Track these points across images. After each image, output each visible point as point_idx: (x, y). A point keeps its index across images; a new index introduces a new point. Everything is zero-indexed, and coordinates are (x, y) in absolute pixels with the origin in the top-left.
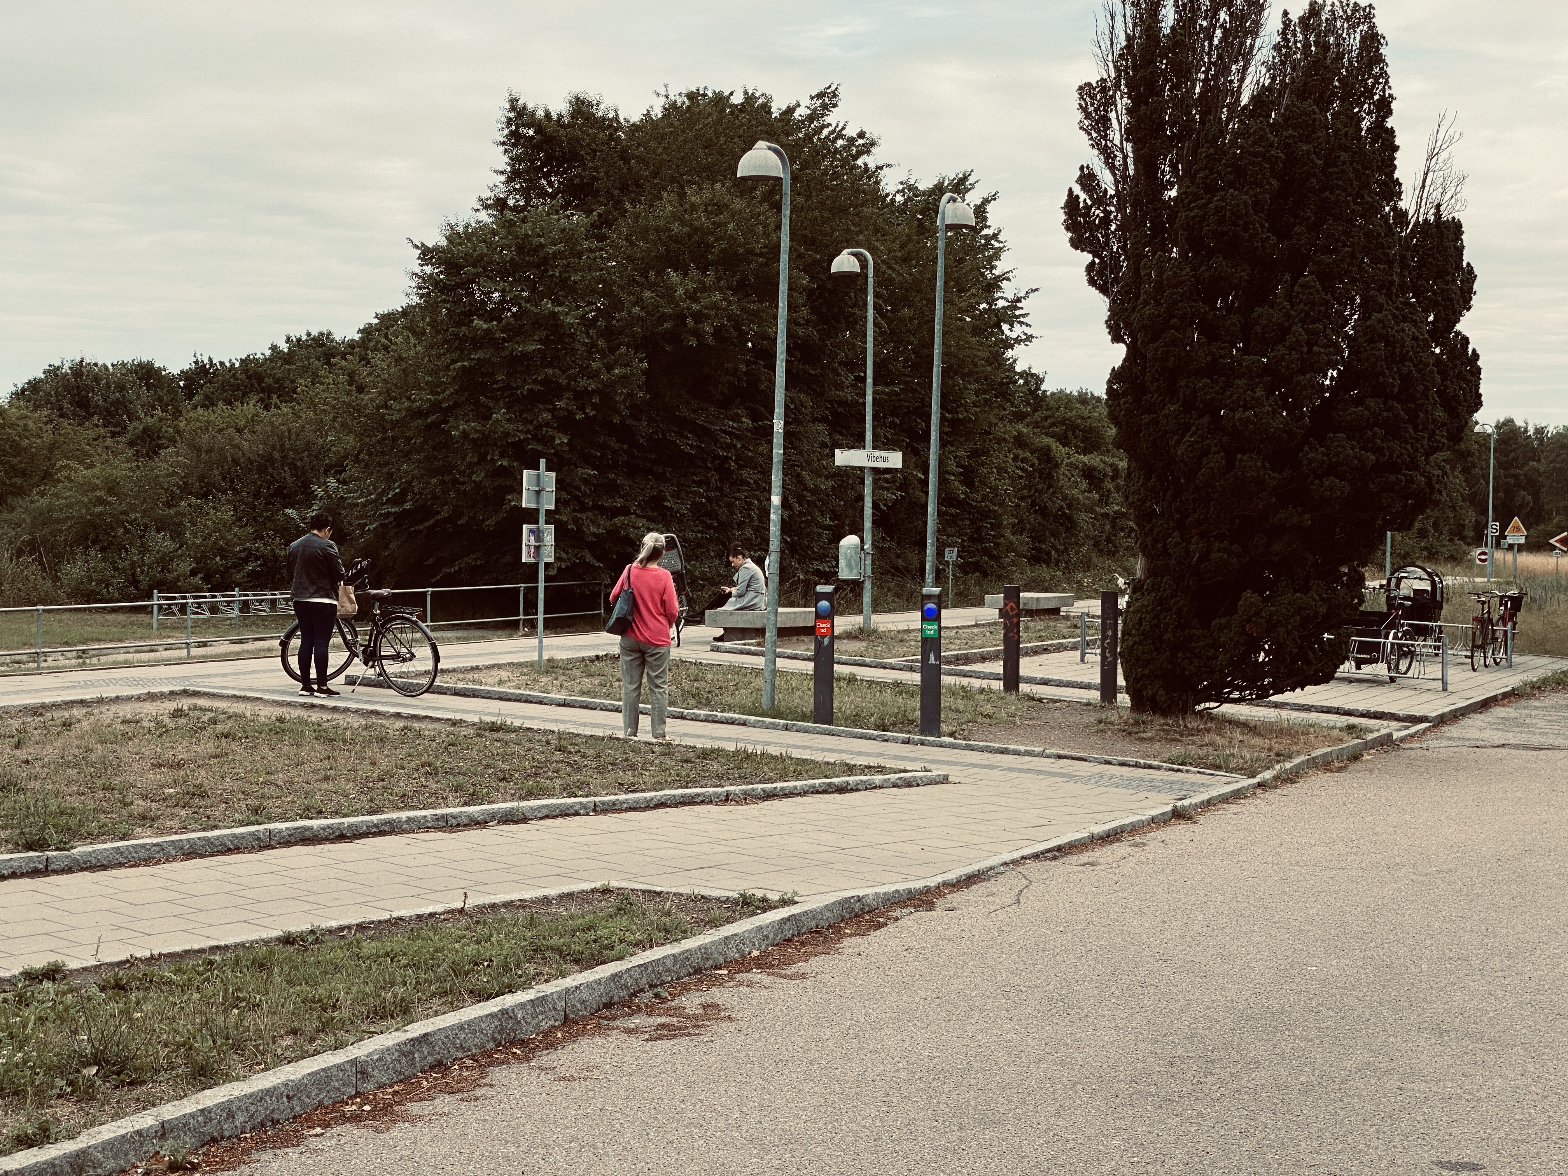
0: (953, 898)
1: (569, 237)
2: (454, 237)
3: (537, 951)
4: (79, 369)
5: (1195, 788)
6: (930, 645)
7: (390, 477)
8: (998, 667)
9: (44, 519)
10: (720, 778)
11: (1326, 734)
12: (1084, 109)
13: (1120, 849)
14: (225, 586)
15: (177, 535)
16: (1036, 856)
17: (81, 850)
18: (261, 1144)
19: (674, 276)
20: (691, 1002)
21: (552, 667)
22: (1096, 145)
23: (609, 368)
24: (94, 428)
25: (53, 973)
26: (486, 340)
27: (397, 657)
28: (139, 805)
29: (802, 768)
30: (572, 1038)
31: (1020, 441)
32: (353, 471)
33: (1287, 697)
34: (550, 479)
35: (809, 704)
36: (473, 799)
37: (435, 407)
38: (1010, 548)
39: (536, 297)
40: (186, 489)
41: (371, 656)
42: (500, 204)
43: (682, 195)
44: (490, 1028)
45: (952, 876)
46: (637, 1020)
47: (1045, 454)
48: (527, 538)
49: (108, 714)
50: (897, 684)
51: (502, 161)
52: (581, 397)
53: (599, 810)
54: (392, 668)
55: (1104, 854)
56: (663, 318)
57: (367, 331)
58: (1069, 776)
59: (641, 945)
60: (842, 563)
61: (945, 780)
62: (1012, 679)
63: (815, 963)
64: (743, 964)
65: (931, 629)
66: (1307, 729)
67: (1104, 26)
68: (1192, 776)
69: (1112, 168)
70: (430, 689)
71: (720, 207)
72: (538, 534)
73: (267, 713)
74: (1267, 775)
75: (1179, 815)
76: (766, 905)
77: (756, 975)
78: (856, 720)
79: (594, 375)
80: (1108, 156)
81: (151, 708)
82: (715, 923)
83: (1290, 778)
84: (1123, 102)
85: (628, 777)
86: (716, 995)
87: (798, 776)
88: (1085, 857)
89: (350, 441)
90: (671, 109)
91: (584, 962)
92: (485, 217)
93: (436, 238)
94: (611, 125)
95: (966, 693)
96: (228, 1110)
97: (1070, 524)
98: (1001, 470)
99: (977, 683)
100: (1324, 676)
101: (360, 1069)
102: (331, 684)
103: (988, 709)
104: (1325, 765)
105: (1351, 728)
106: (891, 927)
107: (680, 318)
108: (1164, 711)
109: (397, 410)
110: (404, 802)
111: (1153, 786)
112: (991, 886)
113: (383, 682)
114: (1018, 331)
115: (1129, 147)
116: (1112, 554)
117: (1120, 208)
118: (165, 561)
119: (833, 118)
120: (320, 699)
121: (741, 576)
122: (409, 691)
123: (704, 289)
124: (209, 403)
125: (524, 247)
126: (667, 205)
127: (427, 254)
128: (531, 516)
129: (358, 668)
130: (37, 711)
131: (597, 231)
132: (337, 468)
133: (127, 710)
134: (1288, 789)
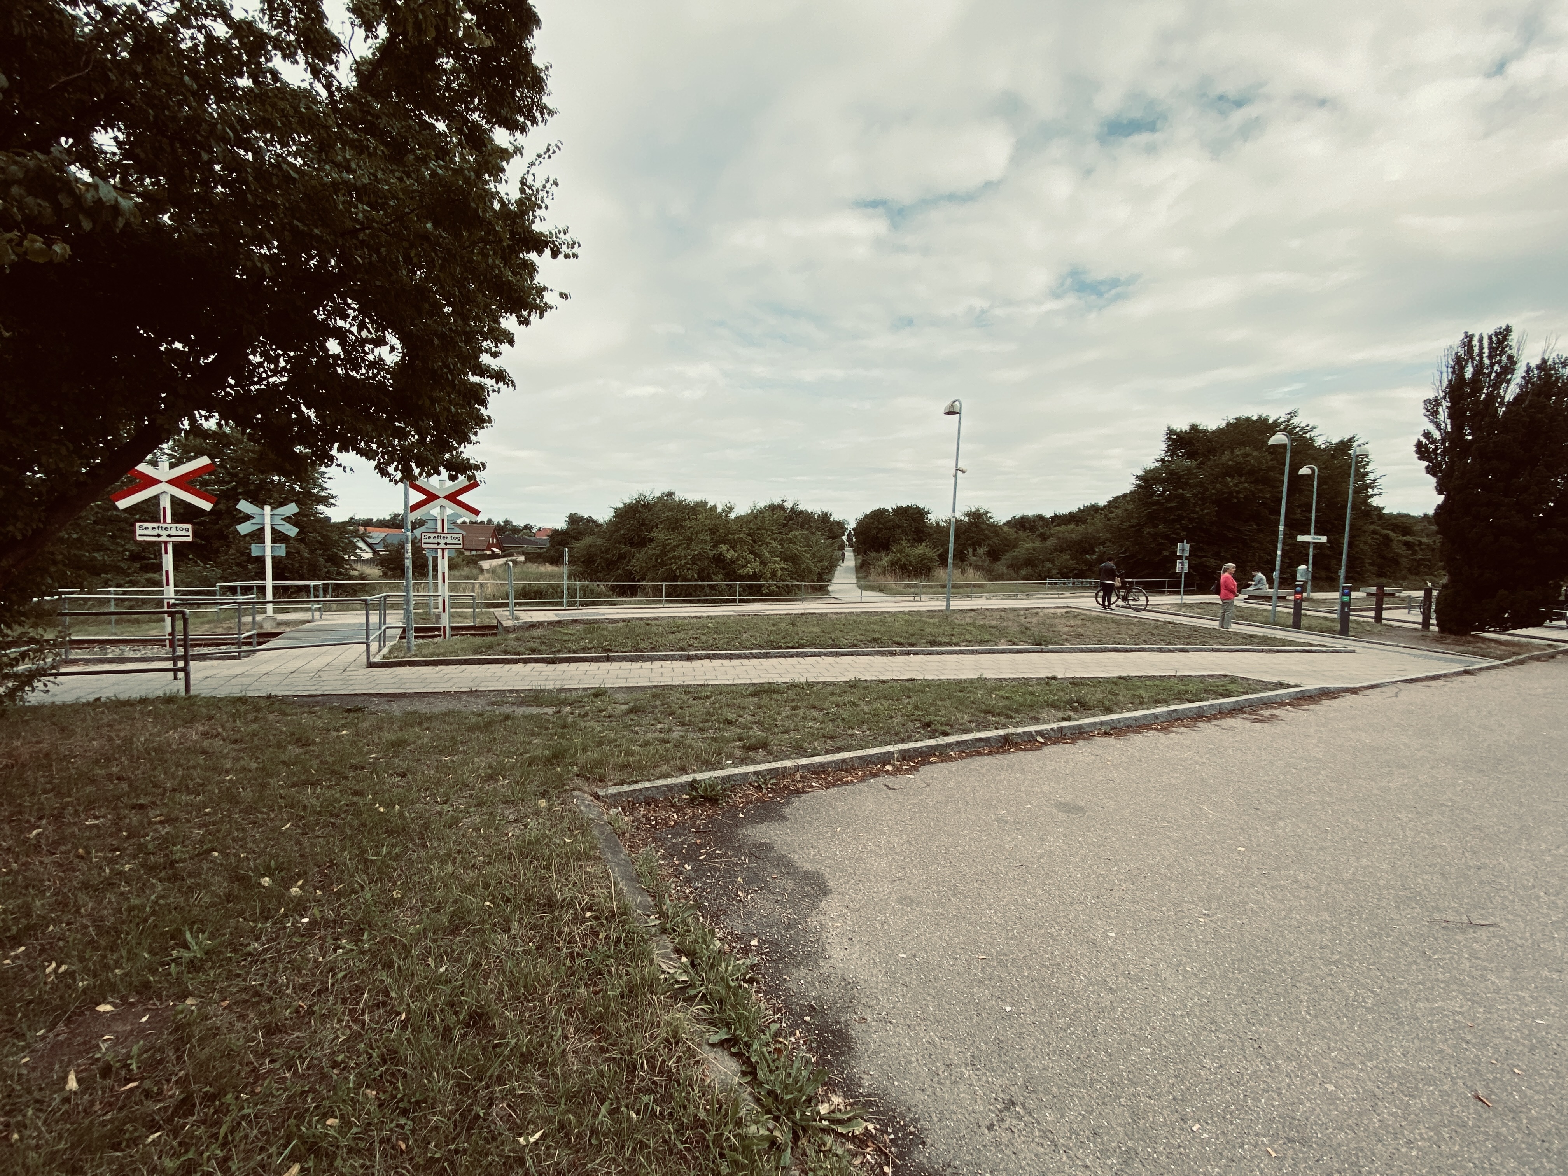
0: (1367, 692)
1: (1189, 469)
2: (1146, 472)
3: (1206, 691)
4: (1022, 517)
5: (1473, 663)
6: (1345, 605)
7: (1121, 546)
8: (1372, 614)
9: (1015, 558)
10: (1259, 644)
11: (1538, 647)
12: (1427, 409)
13: (1441, 682)
14: (1068, 578)
15: (1053, 562)
16: (1401, 681)
17: (1051, 647)
18: (1129, 732)
19: (1229, 479)
20: (1266, 713)
21: (1185, 605)
22: (1432, 421)
23: (1202, 510)
24: (1027, 533)
25: (1054, 678)
26: (1157, 503)
27: (1134, 600)
28: (1064, 637)
29: (1291, 643)
30: (1222, 718)
31: (1374, 532)
32: (1108, 544)
33: (1518, 631)
34: (1187, 546)
35: (1291, 622)
36: (1169, 643)
37: (1138, 524)
38: (1368, 571)
39: (1176, 489)
40: (1056, 550)
41: (1125, 599)
42: (1162, 460)
43: (1232, 452)
44: (1195, 711)
45: (1365, 684)
46: (1246, 716)
47: (1387, 537)
48: (1178, 565)
49: (1047, 611)
50: (1325, 617)
51: (1164, 446)
52: (1191, 520)
53: (1214, 650)
54: (1131, 603)
55: (1433, 683)
56: (1224, 493)
57: (1109, 503)
58: (1411, 655)
59: (1244, 693)
60: (1299, 575)
61: (1353, 652)
62: (1378, 618)
63: (1312, 707)
64: (1282, 704)
65: (1346, 599)
66: (1528, 644)
67: (1437, 377)
68: (1471, 658)
69: (1440, 429)
70: (1145, 610)
71: (1248, 455)
72: (1182, 564)
73: (1094, 614)
74: (1509, 661)
75: (1467, 672)
76: (1289, 686)
77: (1288, 708)
78: (1310, 628)
79: (1197, 513)
80: (1438, 426)
81: (1058, 611)
82: (1270, 690)
83: (1522, 662)
84: (1446, 404)
85: (1223, 641)
86: (1274, 712)
87: (1290, 645)
88: (1425, 683)
89: (1108, 535)
90: (1228, 424)
91: (1223, 696)
92: (1157, 464)
93: (1140, 473)
94: (1205, 432)
95: (1358, 622)
96: (1119, 721)
97: (1397, 563)
98: (1365, 543)
99: (1362, 619)
100: (1539, 624)
101: (1156, 716)
102: (1113, 606)
103: (1368, 628)
104: (1538, 659)
105: (1549, 645)
106: (1341, 699)
107: (1231, 493)
108: (1455, 633)
109: (1126, 525)
110: (1146, 642)
111: (1452, 661)
112: (1382, 689)
113: (1129, 607)
114: (1376, 491)
115: (1448, 421)
116: (1417, 574)
117: (1443, 443)
118: (1049, 570)
119: (1295, 421)
120: (1109, 611)
121: (1257, 578)
122: (1136, 610)
123: (1241, 482)
124: (1059, 525)
125: (1172, 473)
126: (1227, 455)
127: (1138, 478)
128: (1180, 558)
129: (1120, 602)
130: (1027, 609)
131: (1199, 466)
132: (1103, 543)
133: (1052, 611)
134: (1520, 666)
